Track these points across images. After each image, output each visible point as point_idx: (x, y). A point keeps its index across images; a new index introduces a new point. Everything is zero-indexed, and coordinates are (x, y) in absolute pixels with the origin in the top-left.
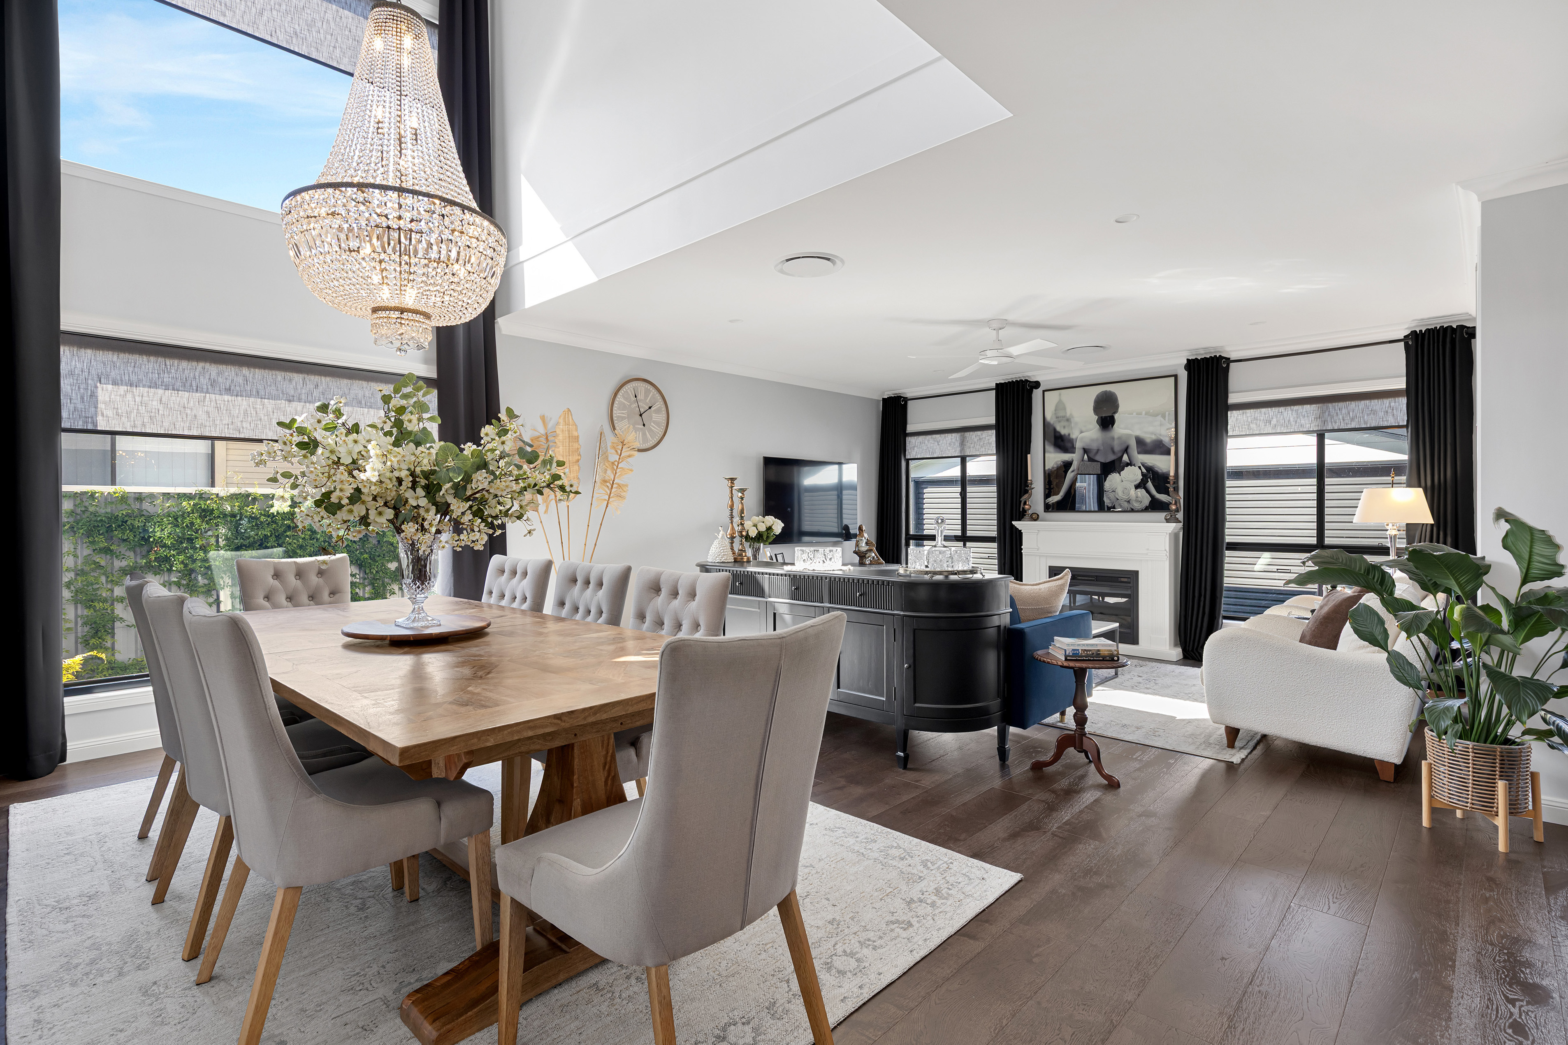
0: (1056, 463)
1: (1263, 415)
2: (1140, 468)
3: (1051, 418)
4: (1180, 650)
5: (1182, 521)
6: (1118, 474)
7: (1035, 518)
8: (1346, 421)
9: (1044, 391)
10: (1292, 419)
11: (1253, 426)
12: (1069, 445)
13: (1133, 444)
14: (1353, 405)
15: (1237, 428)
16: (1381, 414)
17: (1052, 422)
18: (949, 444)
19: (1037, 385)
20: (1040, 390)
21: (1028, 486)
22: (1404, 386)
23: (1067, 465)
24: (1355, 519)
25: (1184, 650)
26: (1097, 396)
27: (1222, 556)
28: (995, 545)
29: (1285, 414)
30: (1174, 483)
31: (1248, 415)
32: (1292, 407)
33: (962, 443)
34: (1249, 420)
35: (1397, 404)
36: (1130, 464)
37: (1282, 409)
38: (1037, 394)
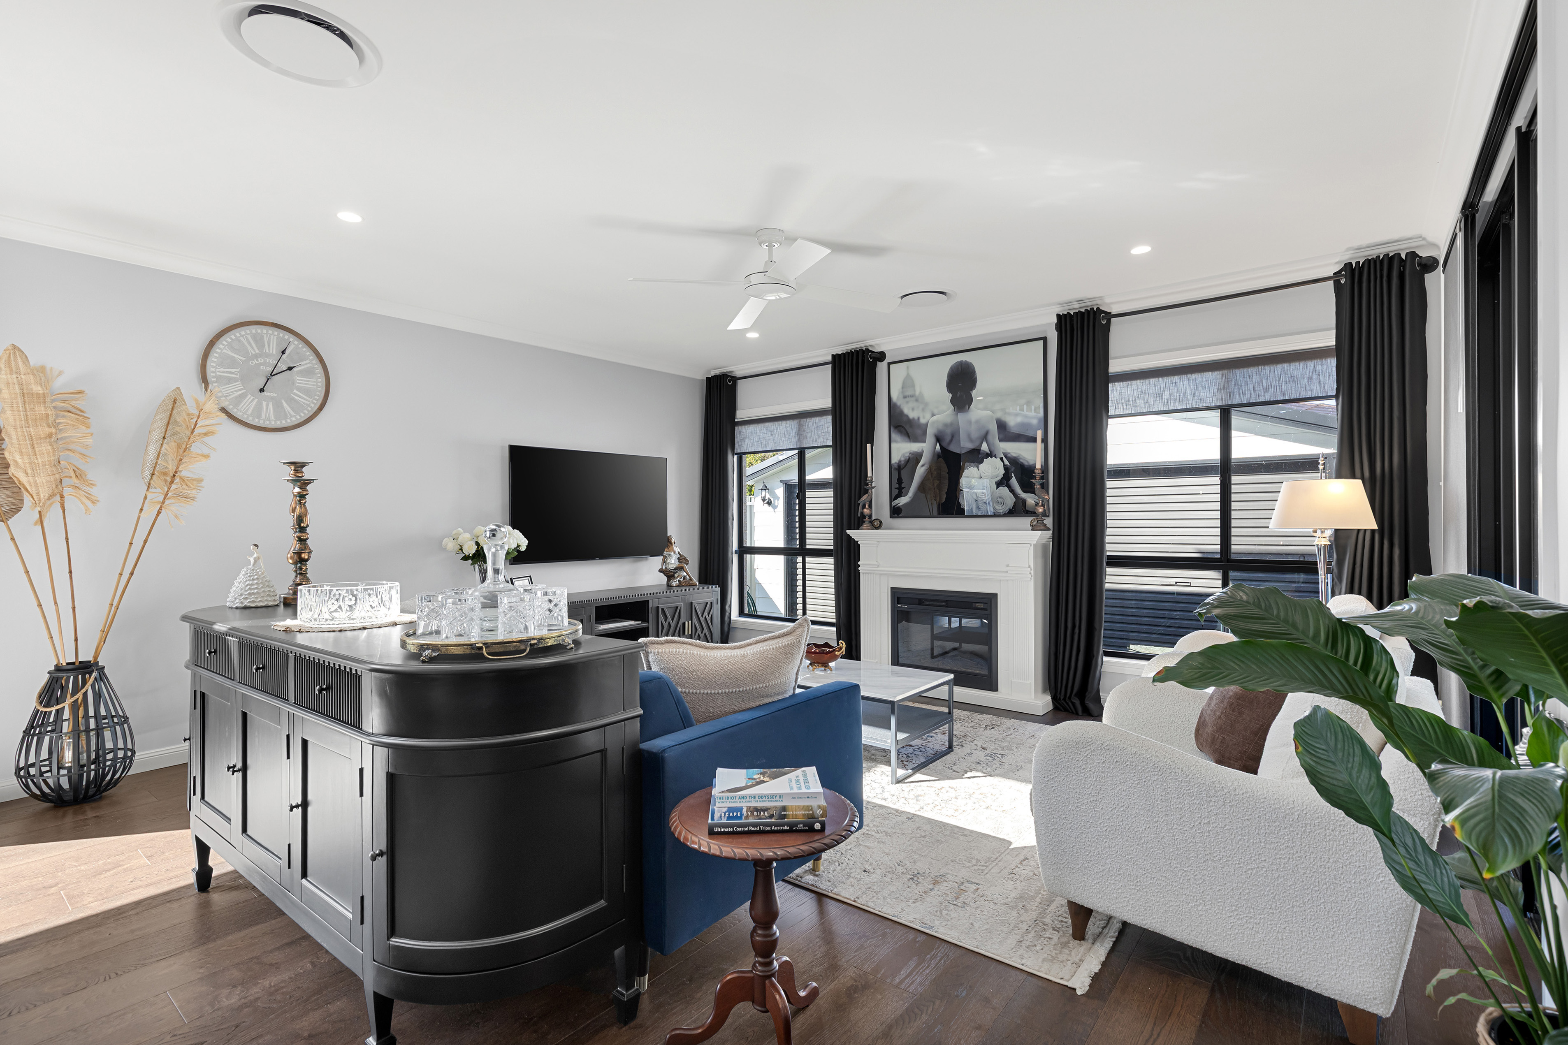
0: (903, 455)
1: (1152, 387)
2: (1002, 459)
3: (898, 398)
4: (1049, 698)
5: (1051, 527)
6: (976, 469)
7: (877, 525)
8: (1258, 392)
9: (889, 364)
10: (1188, 391)
11: (1140, 402)
12: (919, 432)
13: (994, 428)
14: (1267, 370)
15: (1120, 405)
16: (1304, 381)
17: (899, 403)
18: (785, 434)
19: (881, 356)
20: (885, 363)
21: (867, 485)
22: (1333, 342)
23: (915, 459)
24: (1272, 524)
25: (1054, 699)
26: (951, 368)
27: (1102, 574)
28: (831, 560)
29: (1180, 385)
30: (1042, 478)
31: (1134, 387)
32: (1189, 376)
33: (800, 432)
34: (1135, 394)
35: (1324, 367)
36: (990, 455)
37: (1176, 379)
38: (882, 367)
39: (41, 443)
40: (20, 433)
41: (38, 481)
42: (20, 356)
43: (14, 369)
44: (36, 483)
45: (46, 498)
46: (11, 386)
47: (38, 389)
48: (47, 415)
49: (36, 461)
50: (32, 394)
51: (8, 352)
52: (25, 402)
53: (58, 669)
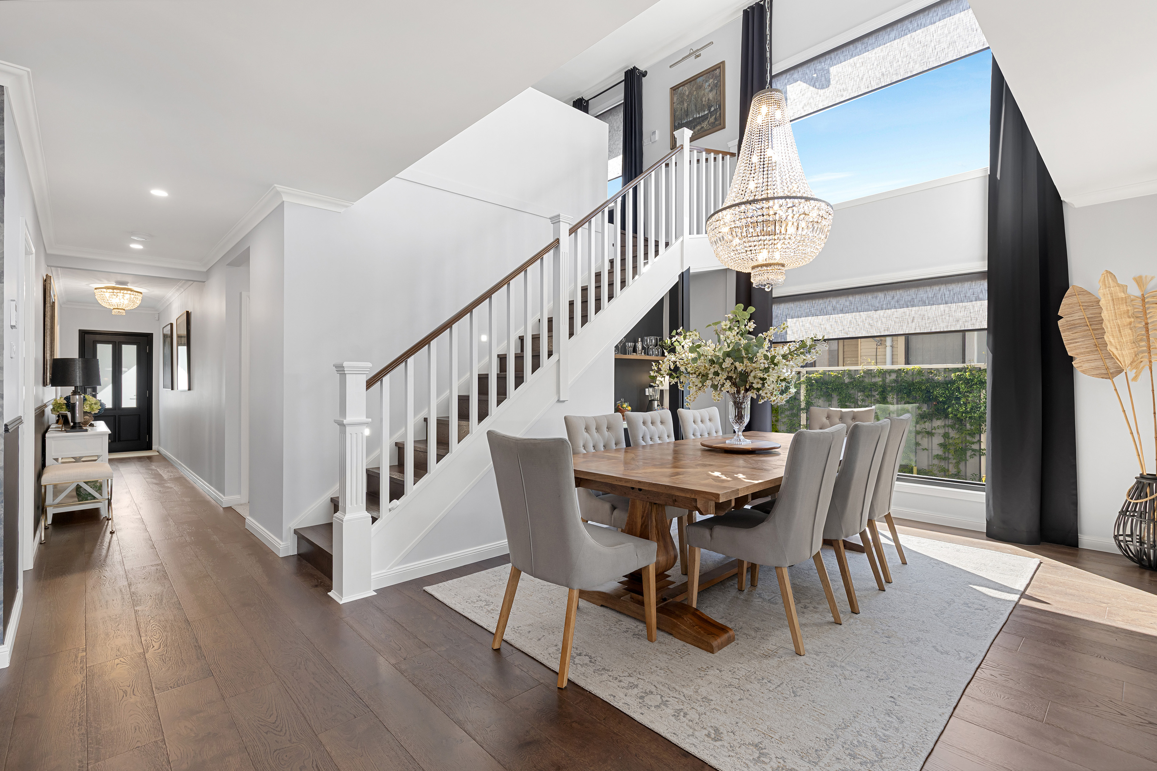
39: (1125, 329)
40: (1112, 324)
41: (1124, 353)
42: (1111, 277)
43: (1107, 285)
44: (1122, 354)
45: (1129, 364)
46: (1106, 296)
47: (1122, 295)
48: (1128, 310)
49: (1122, 340)
50: (1118, 299)
51: (1103, 276)
52: (1114, 304)
53: (1142, 476)
